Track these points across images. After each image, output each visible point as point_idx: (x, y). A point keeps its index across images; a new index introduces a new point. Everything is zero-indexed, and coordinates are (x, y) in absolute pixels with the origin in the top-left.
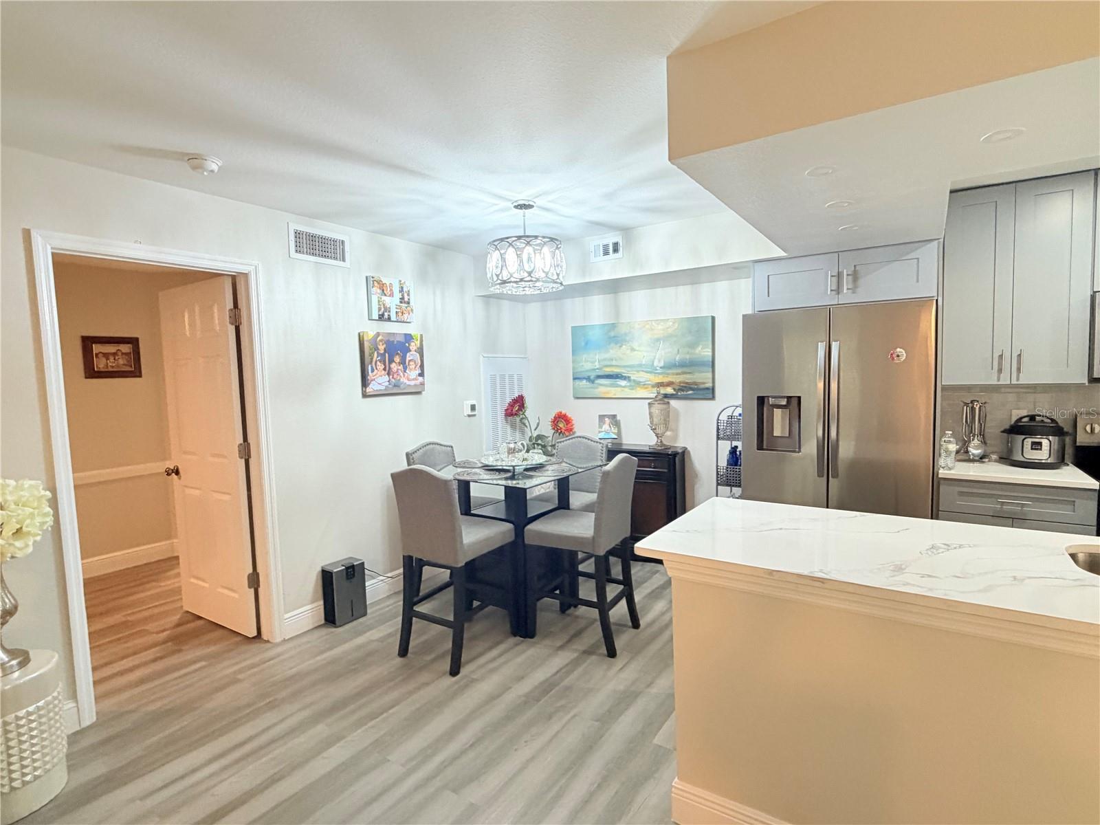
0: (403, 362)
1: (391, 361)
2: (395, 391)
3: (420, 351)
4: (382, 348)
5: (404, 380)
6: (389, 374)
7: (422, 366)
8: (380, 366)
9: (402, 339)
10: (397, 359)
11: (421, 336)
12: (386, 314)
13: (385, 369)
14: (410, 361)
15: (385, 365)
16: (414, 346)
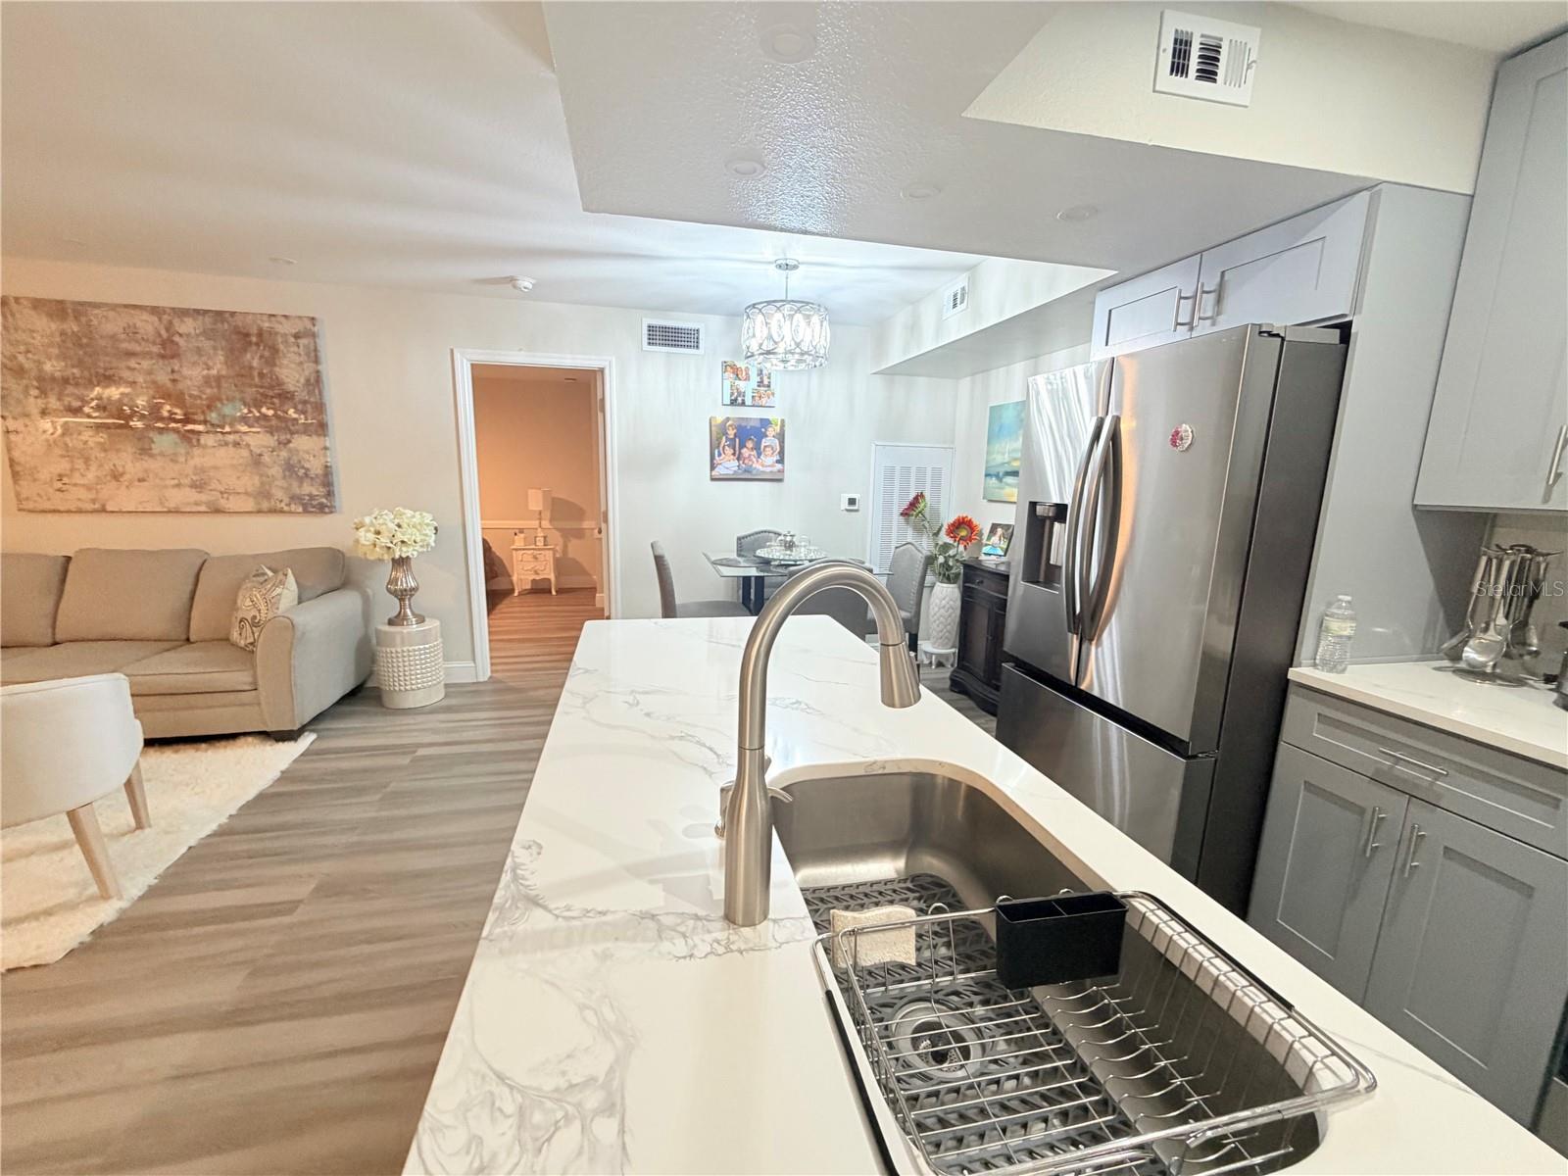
0: (757, 448)
1: (742, 446)
2: (746, 476)
3: (781, 437)
4: (731, 433)
5: (757, 466)
6: (738, 459)
7: (782, 453)
8: (729, 451)
9: (758, 425)
10: (750, 444)
11: (783, 421)
12: (740, 400)
13: (734, 454)
14: (765, 447)
15: (734, 450)
16: (771, 432)
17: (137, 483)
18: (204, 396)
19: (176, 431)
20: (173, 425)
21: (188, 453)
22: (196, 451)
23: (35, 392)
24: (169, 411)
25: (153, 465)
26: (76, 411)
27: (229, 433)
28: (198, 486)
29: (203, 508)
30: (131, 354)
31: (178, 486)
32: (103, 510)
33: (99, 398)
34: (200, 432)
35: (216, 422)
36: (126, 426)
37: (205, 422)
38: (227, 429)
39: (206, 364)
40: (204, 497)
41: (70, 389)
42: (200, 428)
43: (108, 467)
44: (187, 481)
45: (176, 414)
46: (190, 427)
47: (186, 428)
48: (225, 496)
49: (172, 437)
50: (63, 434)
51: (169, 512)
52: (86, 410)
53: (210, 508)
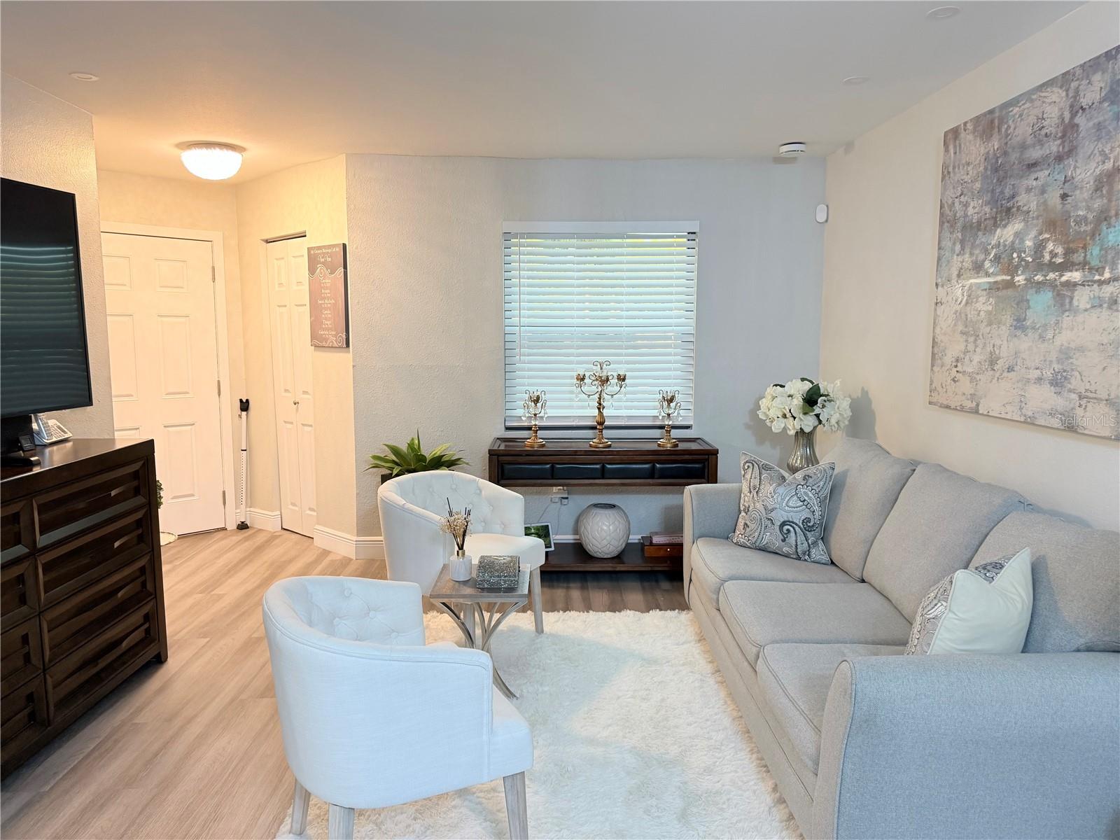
17: (1005, 374)
18: (1090, 216)
19: (1052, 285)
20: (1051, 276)
21: (1057, 323)
22: (1067, 320)
23: (958, 247)
24: (1051, 252)
25: (1025, 343)
26: (978, 268)
27: (1108, 282)
28: (1058, 382)
29: (1055, 422)
30: (1033, 166)
31: (1039, 380)
32: (977, 412)
33: (998, 245)
34: (1075, 284)
35: (1095, 263)
36: (1010, 285)
37: (1084, 265)
38: (1107, 275)
39: (1102, 153)
40: (1060, 403)
41: (981, 238)
42: (1076, 276)
43: (989, 348)
44: (1048, 374)
45: (1056, 255)
46: (1067, 276)
47: (1064, 279)
48: (1083, 402)
49: (1047, 296)
50: (967, 303)
51: (1025, 422)
52: (987, 264)
53: (1063, 423)
